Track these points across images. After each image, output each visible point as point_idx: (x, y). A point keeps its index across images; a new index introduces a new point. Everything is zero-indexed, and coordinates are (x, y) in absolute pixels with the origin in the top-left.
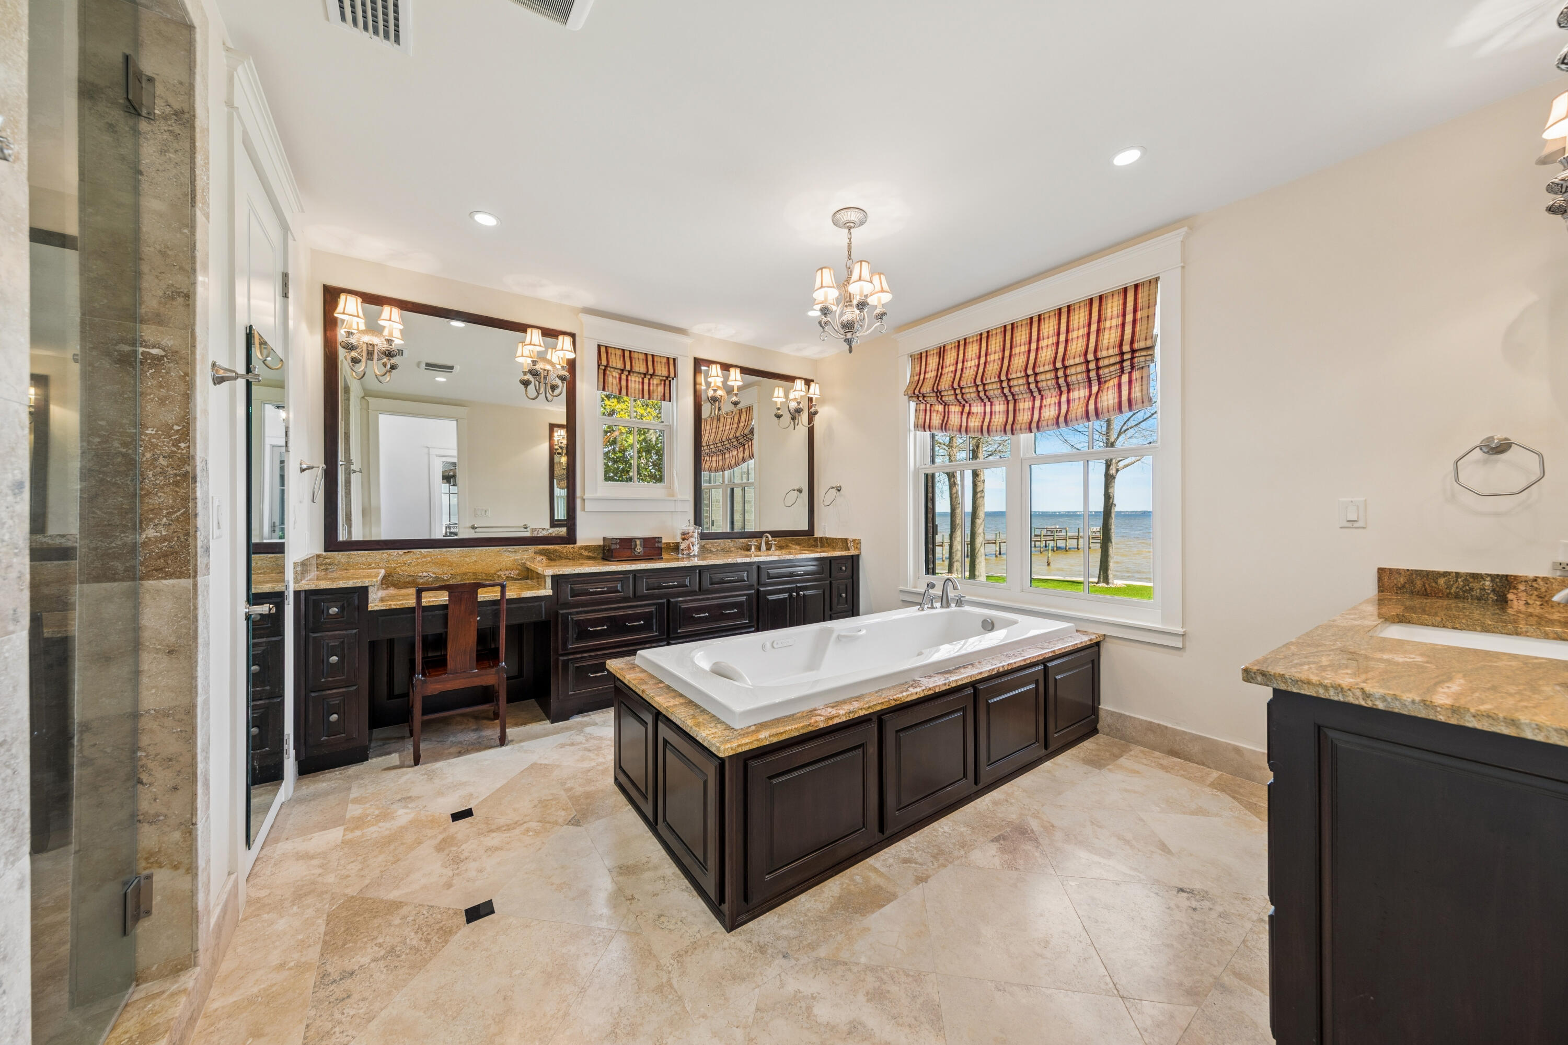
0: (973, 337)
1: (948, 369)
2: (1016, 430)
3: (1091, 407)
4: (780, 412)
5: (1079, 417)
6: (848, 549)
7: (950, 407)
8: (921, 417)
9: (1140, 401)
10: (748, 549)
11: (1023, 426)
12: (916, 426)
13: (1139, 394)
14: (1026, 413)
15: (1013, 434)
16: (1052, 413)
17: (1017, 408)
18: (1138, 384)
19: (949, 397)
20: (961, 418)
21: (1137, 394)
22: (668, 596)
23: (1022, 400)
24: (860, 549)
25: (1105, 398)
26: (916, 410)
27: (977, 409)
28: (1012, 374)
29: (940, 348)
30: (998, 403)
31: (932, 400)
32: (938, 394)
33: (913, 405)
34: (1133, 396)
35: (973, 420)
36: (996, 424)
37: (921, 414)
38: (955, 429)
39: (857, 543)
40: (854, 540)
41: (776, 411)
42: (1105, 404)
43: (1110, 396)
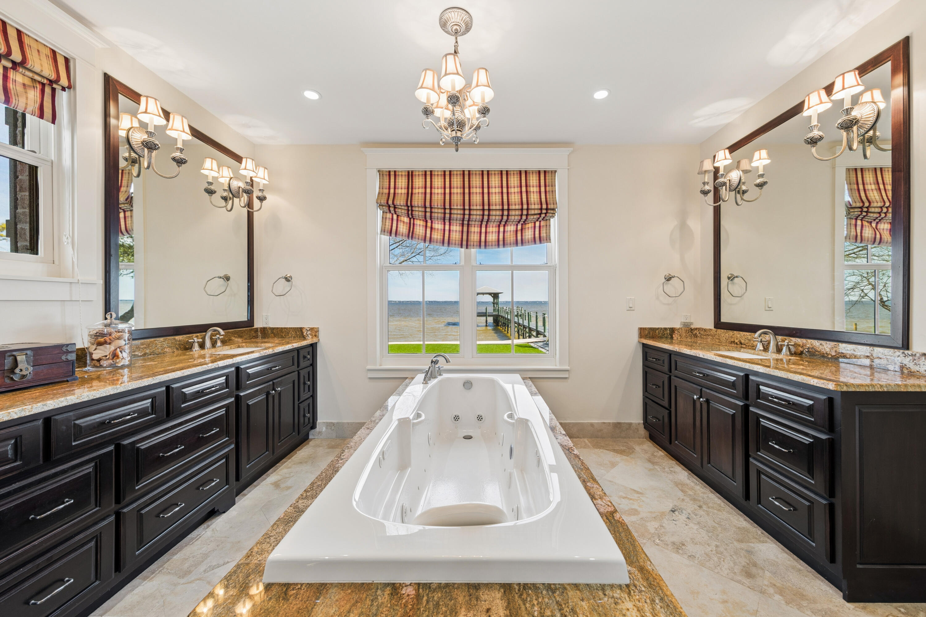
0: (438, 171)
1: (418, 191)
2: (470, 245)
3: (519, 238)
4: (212, 187)
5: (512, 243)
6: (304, 338)
7: (415, 221)
8: (387, 224)
9: (545, 239)
10: (188, 347)
11: (475, 244)
12: (383, 231)
13: (545, 235)
14: (476, 235)
15: (467, 248)
16: (494, 238)
17: (470, 230)
18: (544, 229)
19: (418, 212)
20: (426, 230)
21: (543, 234)
22: (115, 439)
23: (473, 226)
24: (318, 337)
25: (527, 234)
26: (383, 218)
27: (438, 226)
28: (473, 206)
29: (408, 172)
30: (455, 224)
31: (402, 211)
32: (410, 209)
33: (380, 213)
34: (542, 235)
35: (436, 234)
36: (454, 239)
37: (387, 221)
38: (420, 238)
39: (315, 332)
40: (312, 329)
41: (206, 185)
42: (527, 237)
43: (530, 233)
